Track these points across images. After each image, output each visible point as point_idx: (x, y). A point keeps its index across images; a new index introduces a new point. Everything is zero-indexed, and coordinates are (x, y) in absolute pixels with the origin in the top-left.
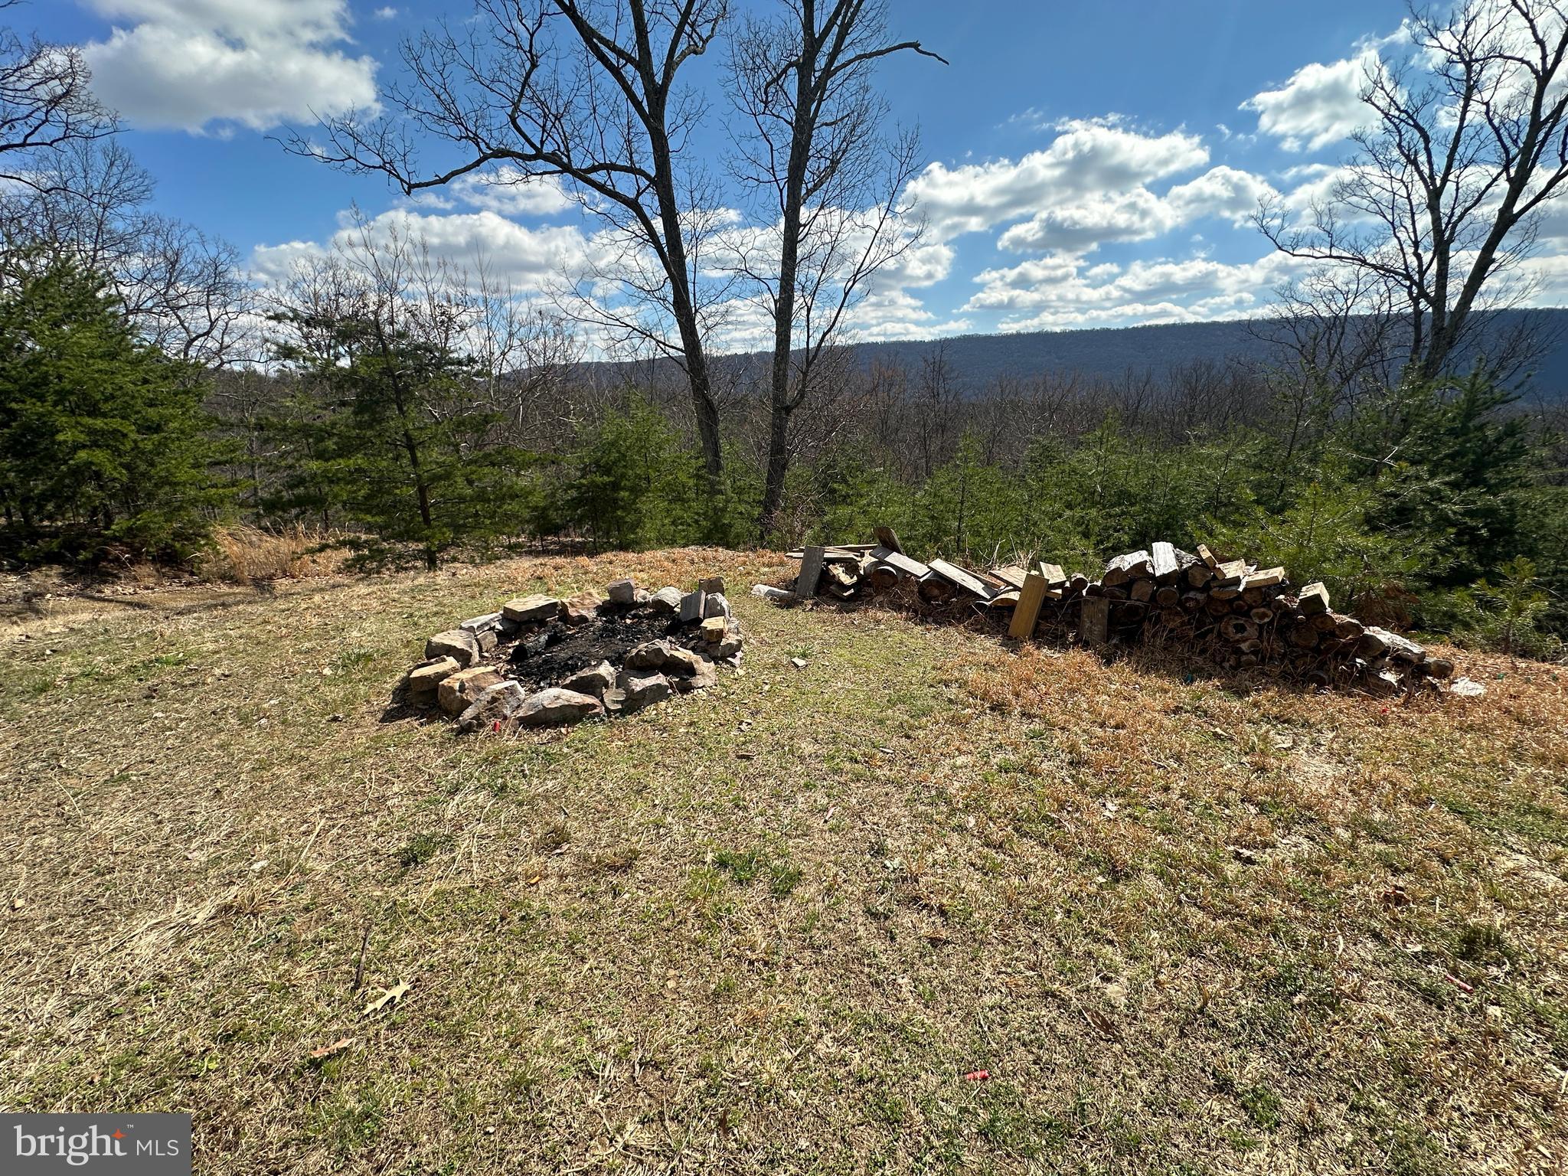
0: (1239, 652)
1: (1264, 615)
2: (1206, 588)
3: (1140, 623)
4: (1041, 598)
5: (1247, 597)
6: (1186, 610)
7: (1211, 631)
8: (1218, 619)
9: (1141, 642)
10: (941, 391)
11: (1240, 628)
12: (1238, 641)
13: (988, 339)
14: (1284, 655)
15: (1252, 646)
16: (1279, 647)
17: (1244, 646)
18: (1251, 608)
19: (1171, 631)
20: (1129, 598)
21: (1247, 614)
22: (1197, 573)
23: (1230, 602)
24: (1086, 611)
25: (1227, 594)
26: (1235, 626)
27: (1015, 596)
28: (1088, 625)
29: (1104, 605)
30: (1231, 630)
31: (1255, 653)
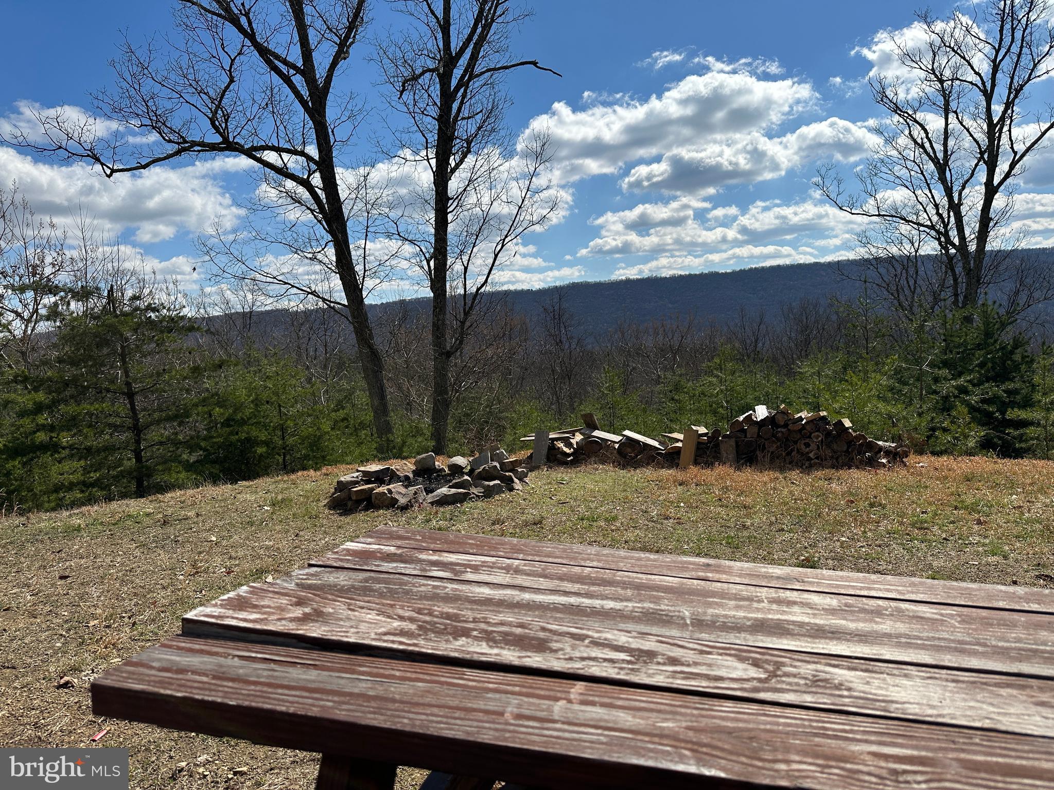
0: (809, 459)
1: (818, 437)
2: (786, 425)
3: (754, 451)
4: (695, 443)
5: (808, 427)
6: (778, 439)
7: (792, 450)
8: (796, 442)
9: (757, 461)
10: (564, 340)
11: (807, 445)
12: (808, 453)
13: (598, 286)
14: (832, 457)
15: (815, 454)
16: (829, 453)
17: (811, 455)
18: (811, 434)
19: (772, 453)
20: (746, 437)
21: (810, 437)
22: (779, 417)
23: (800, 431)
24: (723, 448)
25: (797, 427)
26: (805, 444)
27: (680, 444)
28: (725, 455)
29: (732, 442)
30: (803, 447)
31: (817, 458)
